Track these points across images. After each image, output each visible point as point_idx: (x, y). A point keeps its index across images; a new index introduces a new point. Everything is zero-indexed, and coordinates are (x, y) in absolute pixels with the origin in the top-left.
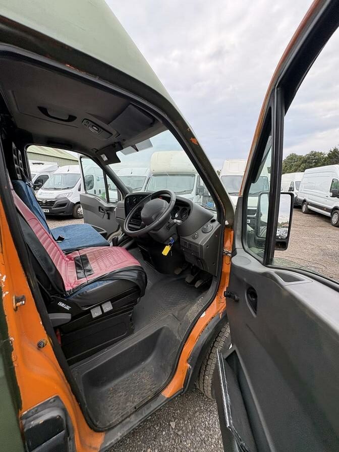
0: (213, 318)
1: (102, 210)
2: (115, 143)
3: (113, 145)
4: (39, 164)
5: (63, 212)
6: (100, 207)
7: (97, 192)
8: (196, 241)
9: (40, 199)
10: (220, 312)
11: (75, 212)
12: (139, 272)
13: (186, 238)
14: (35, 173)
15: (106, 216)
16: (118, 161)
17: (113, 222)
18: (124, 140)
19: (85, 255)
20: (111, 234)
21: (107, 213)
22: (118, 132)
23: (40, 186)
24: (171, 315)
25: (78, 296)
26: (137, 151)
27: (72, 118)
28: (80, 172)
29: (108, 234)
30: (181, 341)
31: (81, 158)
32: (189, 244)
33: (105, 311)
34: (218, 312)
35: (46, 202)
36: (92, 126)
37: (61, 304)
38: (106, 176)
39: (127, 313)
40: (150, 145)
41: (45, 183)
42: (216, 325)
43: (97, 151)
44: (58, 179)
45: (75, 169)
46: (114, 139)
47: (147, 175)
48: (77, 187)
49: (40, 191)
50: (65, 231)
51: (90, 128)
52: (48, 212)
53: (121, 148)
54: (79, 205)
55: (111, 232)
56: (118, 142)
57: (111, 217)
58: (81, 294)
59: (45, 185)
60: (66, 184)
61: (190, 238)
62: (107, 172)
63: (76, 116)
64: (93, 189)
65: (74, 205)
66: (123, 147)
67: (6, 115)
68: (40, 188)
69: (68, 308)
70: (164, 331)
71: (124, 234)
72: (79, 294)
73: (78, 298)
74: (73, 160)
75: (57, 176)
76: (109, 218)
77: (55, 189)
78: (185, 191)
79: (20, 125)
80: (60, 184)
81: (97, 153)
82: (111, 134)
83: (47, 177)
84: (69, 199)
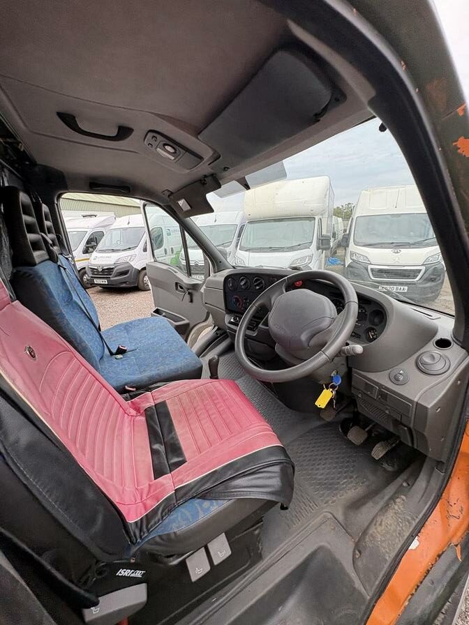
0: (439, 556)
1: (181, 288)
2: (205, 176)
3: (201, 180)
4: (91, 216)
5: (125, 283)
6: (176, 284)
7: (169, 251)
8: (403, 391)
9: (94, 265)
10: (455, 541)
11: (141, 282)
12: (282, 470)
13: (372, 376)
14: (86, 230)
15: (187, 297)
16: (209, 209)
17: (198, 307)
18: (225, 169)
19: (163, 404)
20: (195, 326)
21: (189, 293)
22: (215, 152)
23: (94, 248)
24: (330, 516)
25: (158, 539)
26: (247, 187)
27: (124, 132)
28: (144, 225)
29: (191, 326)
30: (368, 598)
31: (144, 206)
32: (380, 391)
33: (216, 562)
34: (450, 540)
35: (103, 270)
36: (165, 145)
37: (124, 572)
38: (184, 235)
39: (252, 529)
40: (282, 175)
41: (101, 242)
42: (452, 579)
43: (172, 193)
44: (116, 236)
45: (137, 220)
46: (204, 169)
47: (238, 222)
48: (141, 245)
49: (95, 254)
50: (128, 332)
51: (158, 149)
52: (106, 283)
53: (217, 185)
54: (145, 271)
55: (195, 324)
56: (212, 175)
57: (194, 298)
58: (165, 538)
59: (100, 246)
60: (127, 242)
61: (382, 378)
62: (186, 228)
63: (132, 126)
64: (163, 248)
65: (139, 272)
66: (221, 182)
67: (9, 140)
68: (94, 250)
69: (139, 574)
70: (320, 556)
71: (216, 328)
72: (159, 536)
73: (157, 543)
74: (134, 207)
75: (114, 233)
76: (191, 301)
77: (113, 251)
78: (299, 245)
79: (41, 159)
80: (119, 242)
81: (172, 197)
82: (201, 158)
83: (102, 234)
84: (132, 263)
